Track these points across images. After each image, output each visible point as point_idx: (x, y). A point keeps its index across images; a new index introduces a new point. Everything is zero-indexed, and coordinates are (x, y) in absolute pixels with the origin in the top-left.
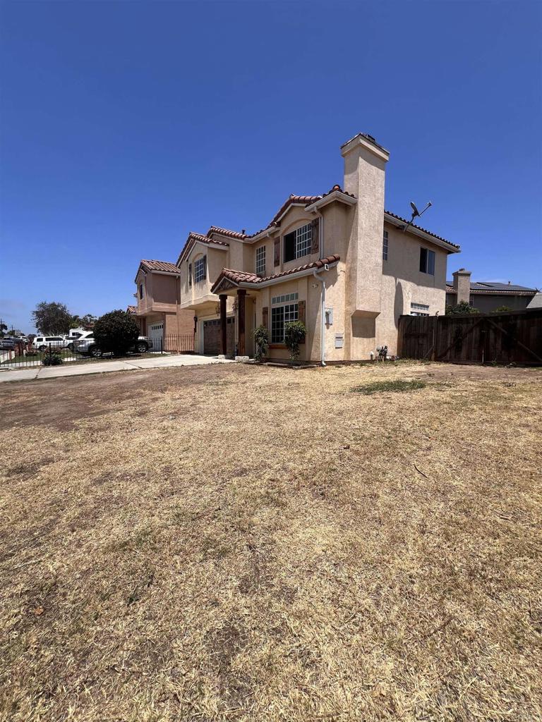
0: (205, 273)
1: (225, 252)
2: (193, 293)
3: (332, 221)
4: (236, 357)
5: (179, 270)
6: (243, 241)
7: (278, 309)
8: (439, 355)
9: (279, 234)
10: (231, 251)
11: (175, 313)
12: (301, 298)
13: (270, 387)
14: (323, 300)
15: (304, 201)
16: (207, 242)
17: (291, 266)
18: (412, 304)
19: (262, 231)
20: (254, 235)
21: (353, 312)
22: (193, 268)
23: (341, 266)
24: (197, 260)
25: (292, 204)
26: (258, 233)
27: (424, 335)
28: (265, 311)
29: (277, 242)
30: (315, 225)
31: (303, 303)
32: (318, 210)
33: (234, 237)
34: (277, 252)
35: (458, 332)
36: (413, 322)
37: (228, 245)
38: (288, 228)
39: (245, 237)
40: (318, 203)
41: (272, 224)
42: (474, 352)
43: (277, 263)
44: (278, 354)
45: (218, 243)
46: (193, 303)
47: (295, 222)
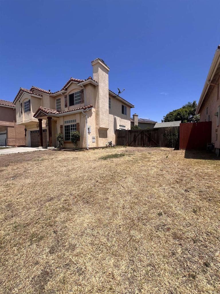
0: (30, 108)
1: (40, 99)
2: (24, 117)
3: (88, 91)
4: (48, 148)
5: (15, 106)
6: (49, 95)
7: (67, 126)
8: (129, 144)
9: (67, 94)
10: (43, 99)
11: (13, 127)
12: (77, 122)
13: (64, 160)
14: (87, 123)
15: (77, 81)
16: (30, 93)
17: (72, 108)
18: (120, 126)
19: (58, 91)
20: (55, 93)
21: (99, 128)
22: (23, 105)
23: (93, 110)
24: (25, 101)
25: (72, 82)
26: (56, 92)
27: (124, 137)
28: (61, 127)
29: (66, 97)
30: (82, 91)
31: (78, 124)
32: (83, 86)
33: (45, 92)
34: (66, 101)
35: (135, 136)
36: (120, 132)
37: (42, 96)
38: (69, 92)
39: (50, 93)
40: (83, 83)
41: (63, 89)
42: (140, 143)
43: (66, 106)
44: (68, 145)
45: (36, 95)
46: (24, 122)
47: (74, 89)
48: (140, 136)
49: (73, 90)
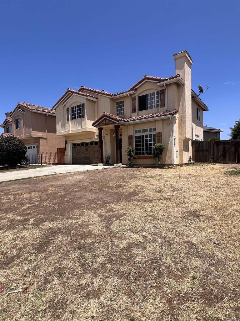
1: (94, 102)
2: (70, 126)
4: (115, 164)
5: (54, 111)
6: (111, 97)
7: (140, 137)
8: (215, 160)
9: (136, 95)
10: (99, 102)
11: (45, 139)
12: (158, 131)
14: (173, 132)
15: (156, 79)
16: (86, 96)
17: (144, 114)
18: (195, 135)
19: (124, 93)
20: (117, 94)
21: (184, 138)
22: (70, 110)
23: (177, 116)
24: (74, 105)
25: (146, 80)
26: (120, 93)
27: (206, 151)
28: (130, 138)
29: (134, 99)
30: (162, 92)
31: (160, 134)
32: (166, 85)
34: (134, 105)
35: (224, 149)
37: (97, 98)
38: (140, 93)
39: (113, 95)
40: (166, 82)
41: (132, 90)
42: (232, 158)
43: (134, 111)
44: (140, 161)
45: (92, 97)
46: (70, 132)
48: (233, 149)
49: (145, 91)
